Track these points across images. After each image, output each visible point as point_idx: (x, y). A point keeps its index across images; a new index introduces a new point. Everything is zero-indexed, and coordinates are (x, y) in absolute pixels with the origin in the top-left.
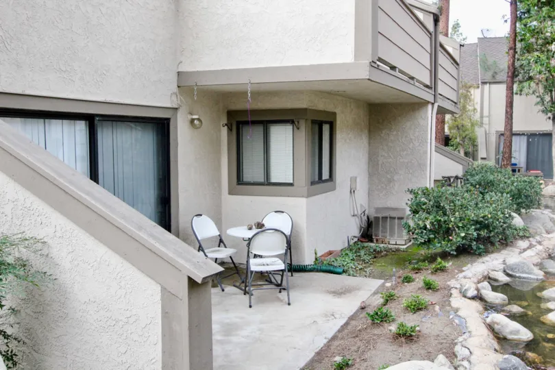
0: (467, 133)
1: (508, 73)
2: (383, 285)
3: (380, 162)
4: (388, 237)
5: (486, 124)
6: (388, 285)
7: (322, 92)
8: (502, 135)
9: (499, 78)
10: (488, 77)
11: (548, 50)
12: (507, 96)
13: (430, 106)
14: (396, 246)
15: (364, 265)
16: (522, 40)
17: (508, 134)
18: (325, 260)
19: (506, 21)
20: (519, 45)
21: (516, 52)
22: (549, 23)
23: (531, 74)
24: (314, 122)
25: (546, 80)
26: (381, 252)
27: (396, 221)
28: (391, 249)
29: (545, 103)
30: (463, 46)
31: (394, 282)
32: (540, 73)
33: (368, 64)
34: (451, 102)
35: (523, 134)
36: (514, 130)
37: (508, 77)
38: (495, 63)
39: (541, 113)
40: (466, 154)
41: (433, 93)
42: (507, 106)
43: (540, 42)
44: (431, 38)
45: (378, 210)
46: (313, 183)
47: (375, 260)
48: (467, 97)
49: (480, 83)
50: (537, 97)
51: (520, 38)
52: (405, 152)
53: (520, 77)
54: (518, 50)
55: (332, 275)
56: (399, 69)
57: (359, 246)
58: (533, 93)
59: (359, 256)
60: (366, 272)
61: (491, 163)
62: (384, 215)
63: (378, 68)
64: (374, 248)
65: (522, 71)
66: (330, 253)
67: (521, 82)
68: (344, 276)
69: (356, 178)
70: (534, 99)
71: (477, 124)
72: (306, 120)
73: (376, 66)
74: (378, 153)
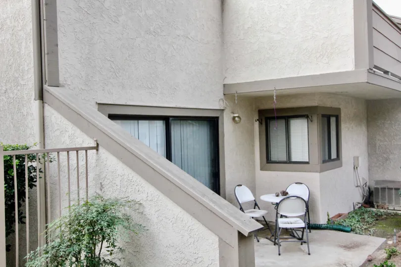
2: (386, 243)
3: (378, 145)
4: (387, 204)
6: (390, 242)
7: (329, 94)
14: (395, 212)
15: (368, 226)
18: (335, 221)
24: (323, 116)
26: (382, 215)
27: (394, 191)
28: (390, 213)
31: (395, 241)
33: (366, 72)
45: (377, 182)
46: (324, 162)
47: (377, 222)
52: (399, 137)
55: (342, 232)
56: (391, 73)
57: (363, 211)
59: (363, 218)
60: (370, 231)
62: (383, 186)
63: (374, 73)
64: (376, 212)
66: (340, 215)
68: (352, 234)
69: (358, 157)
72: (318, 114)
73: (373, 72)
74: (376, 137)
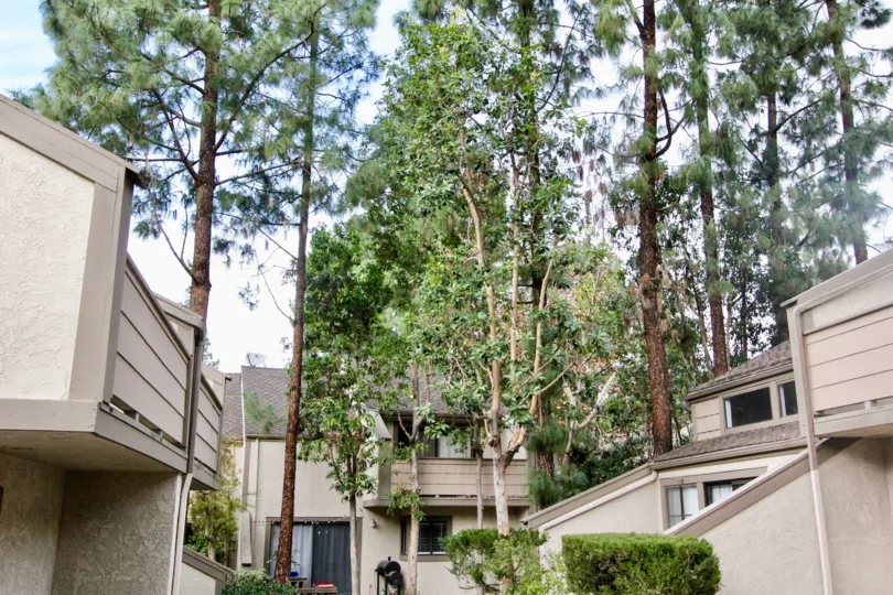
0: (221, 520)
1: (289, 425)
3: (77, 584)
5: (252, 506)
8: (278, 524)
9: (275, 432)
10: (259, 430)
11: (345, 396)
12: (286, 462)
13: (179, 479)
16: (308, 377)
17: (287, 523)
19: (287, 347)
20: (304, 385)
21: (300, 395)
22: (346, 356)
23: (322, 429)
25: (343, 439)
29: (341, 474)
30: (230, 380)
32: (334, 428)
33: (96, 407)
34: (209, 471)
35: (309, 524)
36: (296, 515)
37: (289, 431)
38: (270, 408)
39: (334, 490)
40: (218, 557)
41: (186, 456)
42: (285, 479)
43: (334, 382)
44: (188, 366)
48: (223, 460)
49: (244, 437)
50: (331, 465)
51: (305, 373)
52: (130, 563)
53: (306, 432)
54: (304, 392)
56: (140, 415)
58: (325, 459)
61: (259, 573)
65: (309, 424)
67: (307, 440)
70: (326, 468)
71: (238, 506)
73: (108, 410)
74: (75, 564)
